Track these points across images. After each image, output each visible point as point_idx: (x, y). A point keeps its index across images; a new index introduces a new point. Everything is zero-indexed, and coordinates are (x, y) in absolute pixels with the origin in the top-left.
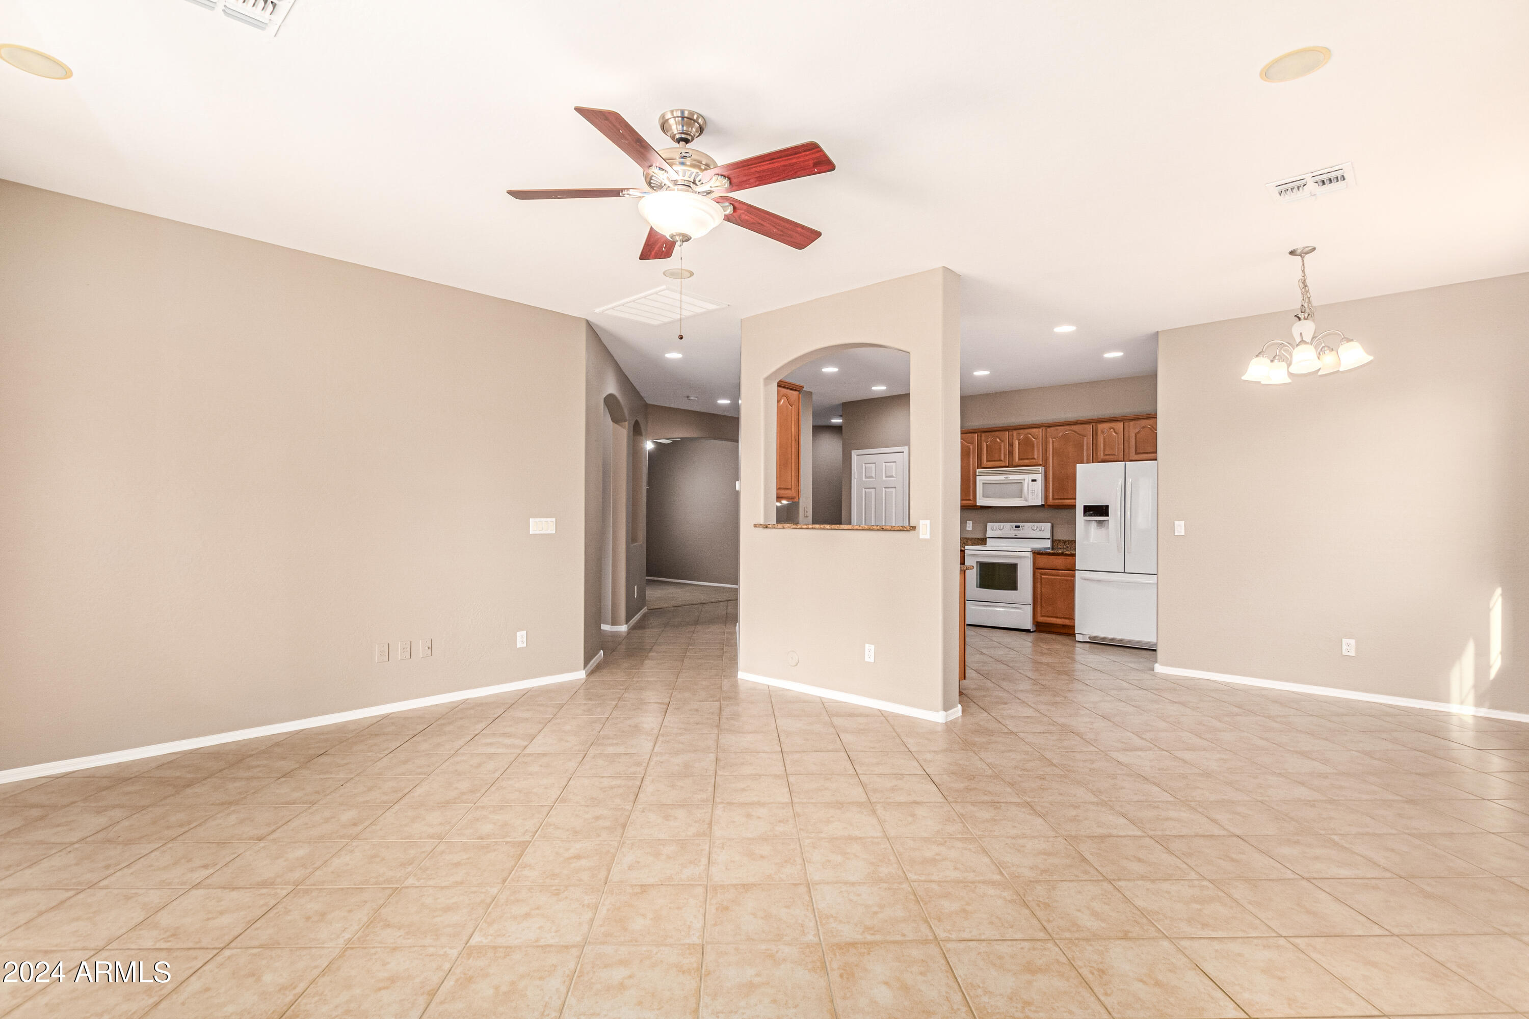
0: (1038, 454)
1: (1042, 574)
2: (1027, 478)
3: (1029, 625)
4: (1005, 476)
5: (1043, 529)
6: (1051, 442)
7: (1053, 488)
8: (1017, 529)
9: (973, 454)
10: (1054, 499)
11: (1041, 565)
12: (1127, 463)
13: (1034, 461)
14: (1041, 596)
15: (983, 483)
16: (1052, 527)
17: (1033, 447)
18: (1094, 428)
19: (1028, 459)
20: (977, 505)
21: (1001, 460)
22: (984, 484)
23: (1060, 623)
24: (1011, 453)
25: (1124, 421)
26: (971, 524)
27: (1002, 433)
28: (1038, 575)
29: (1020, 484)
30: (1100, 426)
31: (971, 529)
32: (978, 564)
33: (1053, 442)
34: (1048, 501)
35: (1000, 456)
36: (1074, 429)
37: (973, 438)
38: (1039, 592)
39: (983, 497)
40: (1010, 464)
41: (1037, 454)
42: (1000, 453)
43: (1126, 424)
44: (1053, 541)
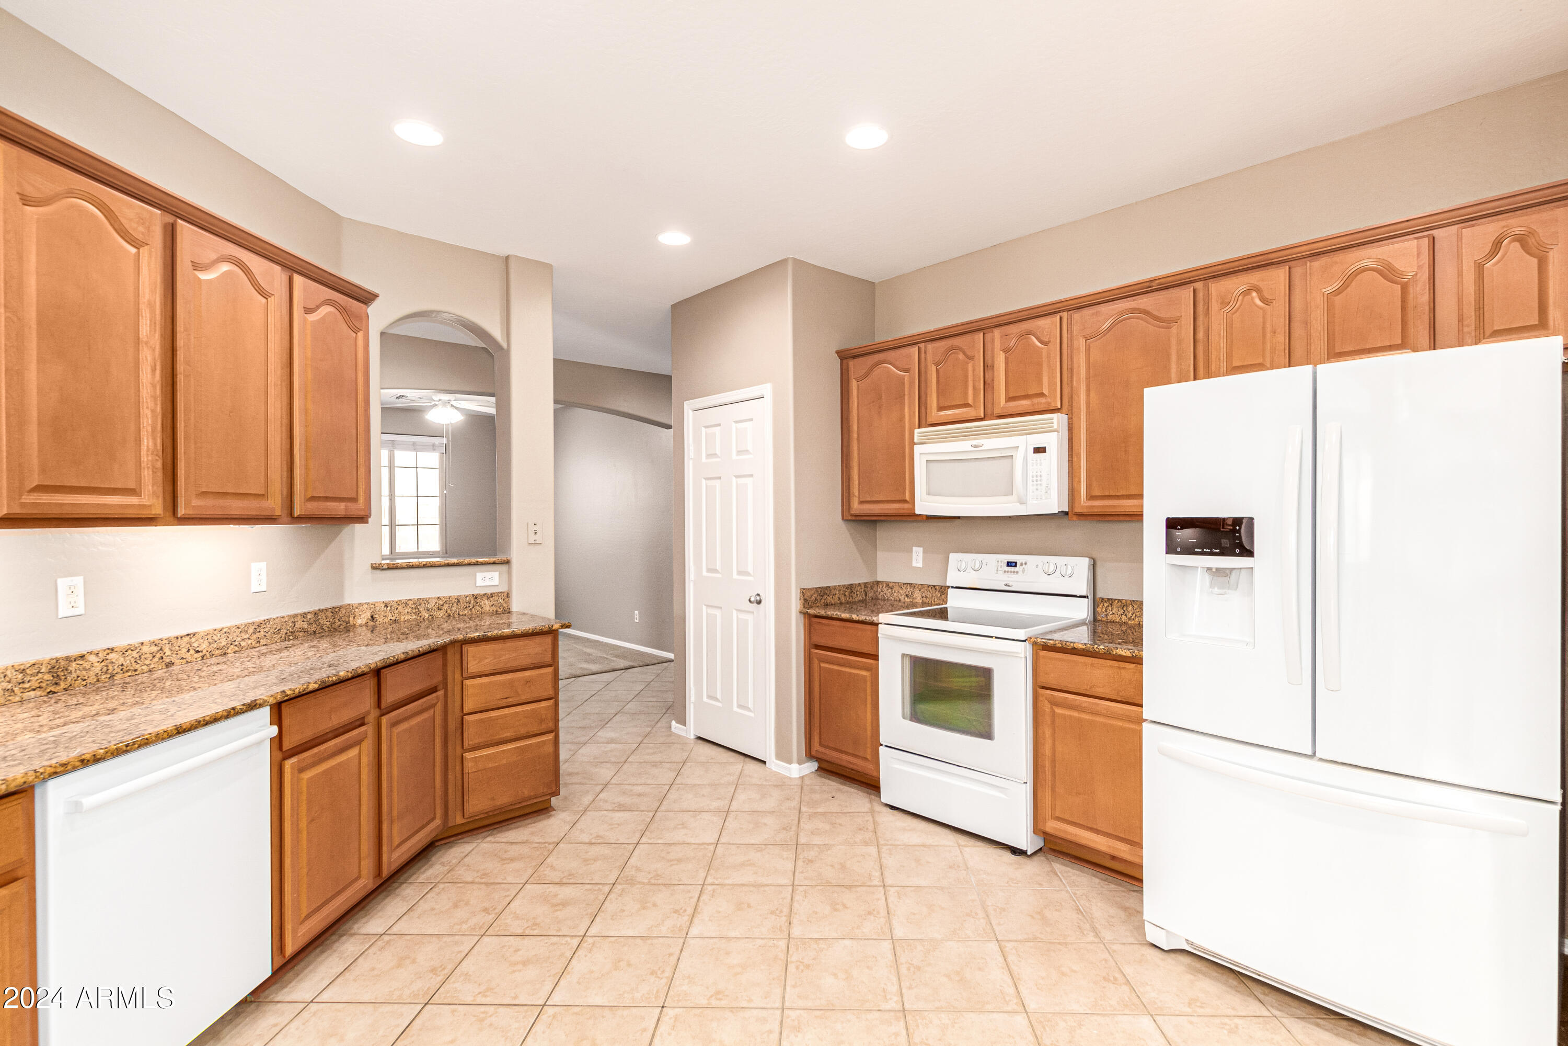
0: (1052, 384)
1: (1054, 703)
2: (1025, 443)
3: (1024, 839)
4: (975, 442)
5: (1069, 572)
6: (1083, 348)
7: (1088, 470)
8: (1010, 569)
9: (910, 397)
10: (1091, 497)
11: (1052, 680)
12: (1320, 367)
13: (1043, 400)
14: (1053, 761)
15: (927, 461)
16: (1094, 567)
17: (1040, 365)
18: (1200, 295)
19: (1026, 397)
20: (917, 512)
21: (966, 405)
22: (931, 465)
23: (1103, 848)
24: (988, 386)
25: (1291, 263)
26: (921, 554)
27: (968, 337)
28: (1047, 707)
29: (1009, 460)
30: (1216, 288)
31: (920, 565)
32: (907, 662)
33: (1088, 349)
34: (1076, 505)
35: (966, 393)
36: (1141, 307)
37: (909, 356)
38: (1048, 752)
39: (928, 494)
40: (989, 411)
41: (1049, 383)
42: (966, 388)
43: (1298, 271)
44: (1096, 602)
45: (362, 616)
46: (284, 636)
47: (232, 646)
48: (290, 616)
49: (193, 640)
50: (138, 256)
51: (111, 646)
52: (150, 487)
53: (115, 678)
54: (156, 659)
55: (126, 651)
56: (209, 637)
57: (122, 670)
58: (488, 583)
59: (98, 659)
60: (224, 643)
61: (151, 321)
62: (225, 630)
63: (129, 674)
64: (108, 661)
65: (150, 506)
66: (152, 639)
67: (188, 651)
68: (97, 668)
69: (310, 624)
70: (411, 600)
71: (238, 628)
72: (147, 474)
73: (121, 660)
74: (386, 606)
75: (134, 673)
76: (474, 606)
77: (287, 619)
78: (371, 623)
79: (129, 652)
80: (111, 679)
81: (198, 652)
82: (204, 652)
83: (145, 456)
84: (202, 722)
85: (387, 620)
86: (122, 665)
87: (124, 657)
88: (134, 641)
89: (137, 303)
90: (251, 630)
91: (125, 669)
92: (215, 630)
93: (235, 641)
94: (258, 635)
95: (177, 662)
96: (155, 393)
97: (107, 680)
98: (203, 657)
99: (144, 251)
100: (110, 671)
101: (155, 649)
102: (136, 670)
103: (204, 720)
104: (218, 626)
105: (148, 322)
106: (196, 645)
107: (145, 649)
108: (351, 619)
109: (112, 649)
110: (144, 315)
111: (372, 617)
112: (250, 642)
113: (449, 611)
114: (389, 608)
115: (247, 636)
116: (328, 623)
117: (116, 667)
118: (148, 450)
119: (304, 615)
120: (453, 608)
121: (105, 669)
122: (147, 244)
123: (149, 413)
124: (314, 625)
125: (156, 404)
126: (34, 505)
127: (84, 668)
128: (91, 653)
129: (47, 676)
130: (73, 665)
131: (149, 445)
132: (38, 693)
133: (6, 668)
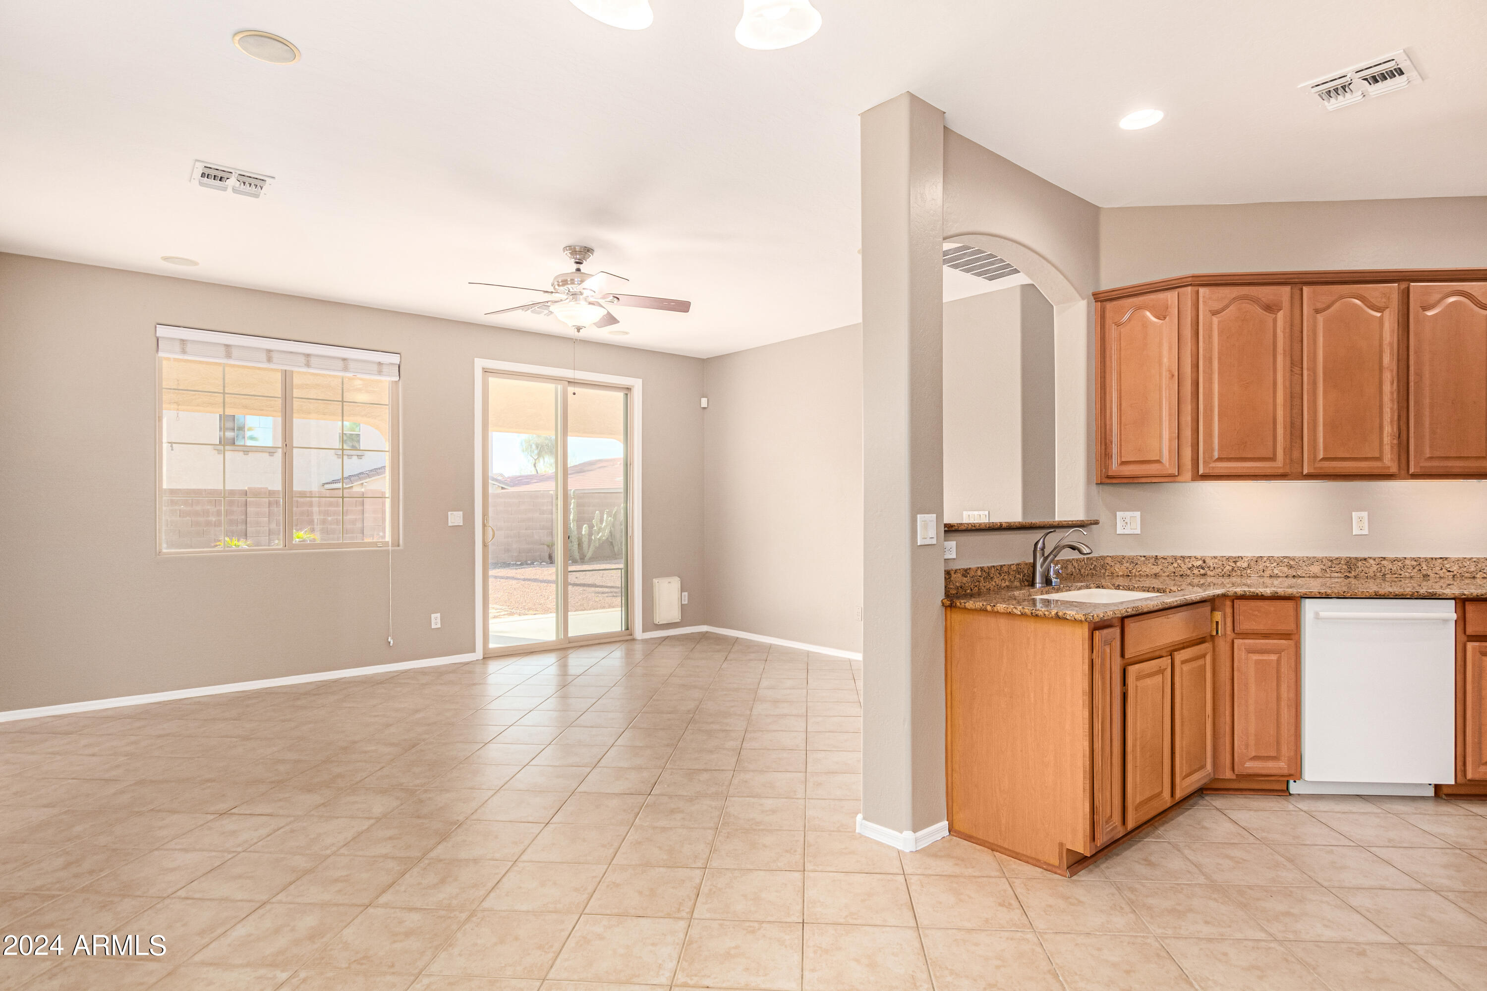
49: (1446, 562)
50: (1381, 318)
51: (1384, 556)
52: (1389, 456)
53: (1386, 576)
54: (1416, 570)
55: (1394, 561)
56: (1460, 562)
57: (1391, 572)
59: (1375, 563)
61: (1390, 354)
63: (1396, 576)
64: (1382, 565)
65: (1389, 467)
66: (1413, 556)
67: (1442, 569)
68: (1375, 568)
72: (1387, 449)
73: (1390, 566)
75: (1399, 576)
79: (1396, 562)
80: (1384, 576)
81: (1450, 571)
82: (1456, 572)
83: (1386, 437)
84: (1393, 594)
86: (1391, 569)
87: (1393, 565)
88: (1400, 555)
89: (1381, 345)
91: (1393, 572)
92: (1466, 558)
95: (1433, 575)
96: (1393, 398)
97: (1381, 576)
99: (1387, 312)
100: (1383, 571)
101: (1414, 563)
102: (1400, 574)
103: (1394, 593)
104: (1469, 556)
105: (1389, 355)
106: (1448, 566)
107: (1407, 562)
109: (1384, 558)
110: (1386, 351)
117: (1387, 570)
118: (1388, 433)
121: (1379, 569)
122: (1387, 308)
123: (1389, 410)
125: (1393, 404)
126: (1321, 468)
127: (1367, 567)
128: (1371, 558)
129: (1345, 567)
130: (1360, 564)
131: (1389, 430)
132: (1339, 575)
133: (1323, 558)
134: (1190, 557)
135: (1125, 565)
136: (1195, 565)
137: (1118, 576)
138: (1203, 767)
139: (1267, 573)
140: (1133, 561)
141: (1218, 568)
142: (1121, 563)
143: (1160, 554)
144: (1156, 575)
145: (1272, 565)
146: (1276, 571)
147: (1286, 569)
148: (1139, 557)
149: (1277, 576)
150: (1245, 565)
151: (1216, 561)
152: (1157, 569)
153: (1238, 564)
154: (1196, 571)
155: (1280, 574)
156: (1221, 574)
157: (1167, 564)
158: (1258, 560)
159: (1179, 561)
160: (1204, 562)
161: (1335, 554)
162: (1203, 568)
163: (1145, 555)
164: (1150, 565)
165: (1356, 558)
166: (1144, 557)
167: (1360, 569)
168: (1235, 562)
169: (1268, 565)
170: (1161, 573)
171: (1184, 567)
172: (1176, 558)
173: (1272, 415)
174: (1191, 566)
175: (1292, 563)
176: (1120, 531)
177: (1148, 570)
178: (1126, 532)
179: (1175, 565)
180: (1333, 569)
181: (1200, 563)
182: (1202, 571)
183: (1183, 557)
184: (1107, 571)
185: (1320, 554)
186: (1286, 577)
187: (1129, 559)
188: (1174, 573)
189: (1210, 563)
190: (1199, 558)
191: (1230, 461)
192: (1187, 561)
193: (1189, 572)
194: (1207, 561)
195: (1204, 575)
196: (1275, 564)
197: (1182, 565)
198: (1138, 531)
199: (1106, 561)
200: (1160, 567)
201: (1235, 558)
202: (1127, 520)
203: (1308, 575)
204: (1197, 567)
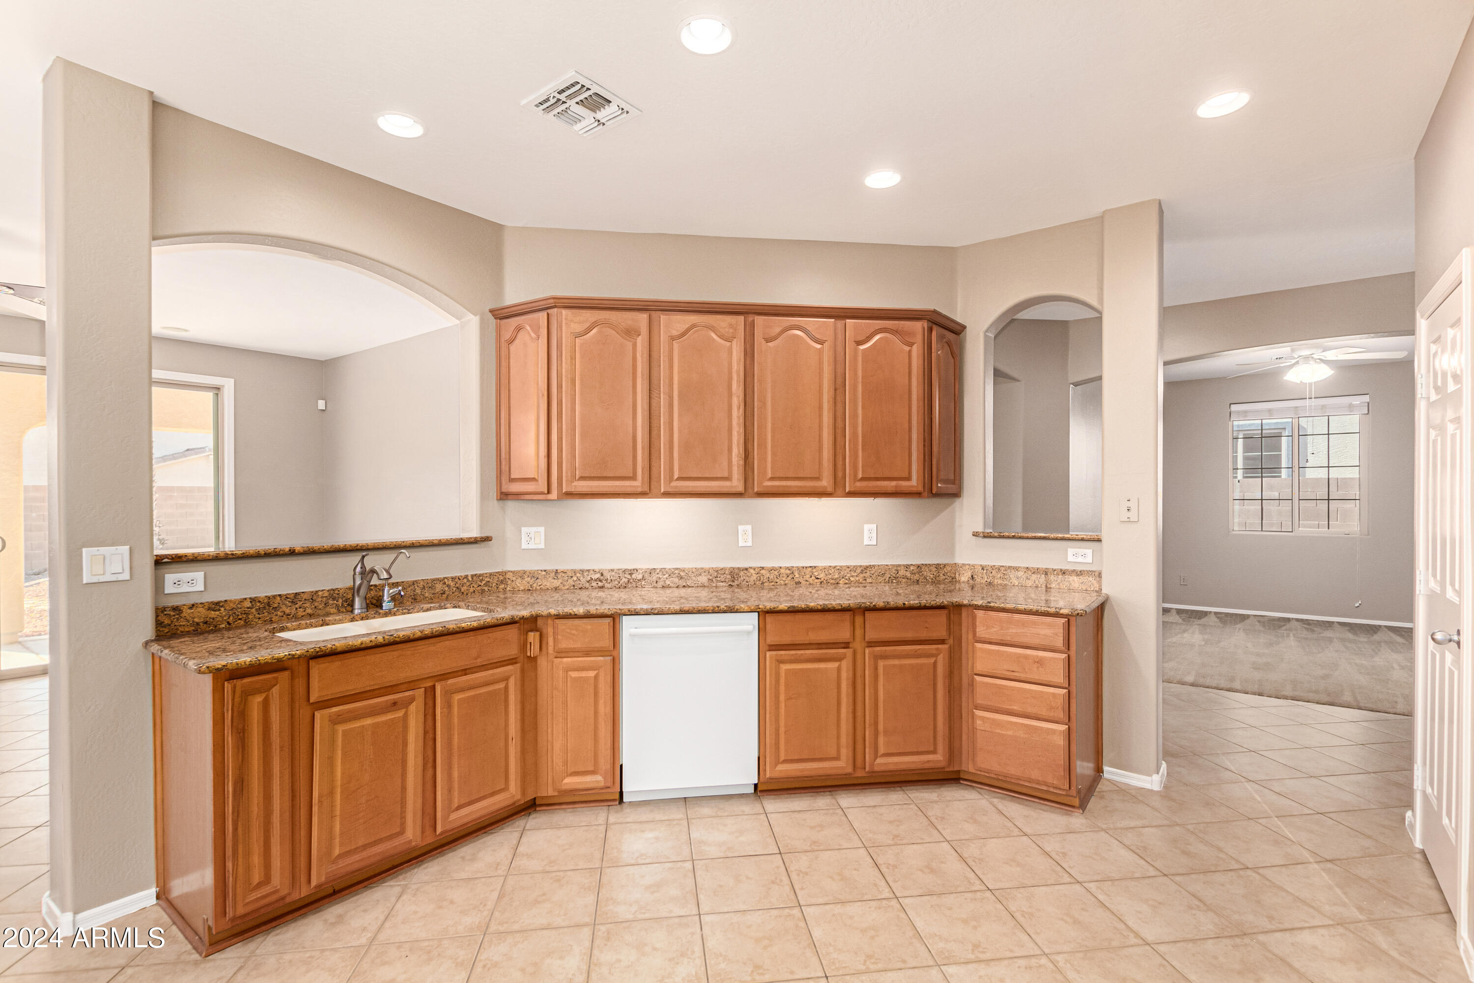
45: (965, 575)
46: (887, 579)
47: (843, 579)
48: (894, 565)
49: (814, 570)
50: (730, 348)
51: (762, 566)
54: (789, 578)
55: (771, 570)
56: (826, 570)
57: (768, 580)
58: (1080, 559)
59: (755, 572)
60: (836, 576)
62: (838, 568)
63: (773, 584)
64: (761, 574)
66: (787, 566)
67: (811, 577)
68: (754, 577)
69: (912, 573)
70: (1003, 566)
71: (848, 568)
72: (735, 469)
73: (768, 575)
74: (983, 569)
75: (775, 584)
76: (1061, 581)
77: (890, 567)
78: (971, 582)
79: (773, 571)
81: (817, 578)
82: (822, 579)
83: (734, 459)
85: (983, 581)
86: (769, 578)
87: (770, 574)
88: (776, 565)
90: (859, 571)
92: (830, 567)
93: (846, 576)
94: (864, 575)
95: (803, 582)
97: (760, 585)
98: (821, 583)
100: (761, 580)
101: (788, 572)
102: (777, 582)
104: (833, 565)
106: (816, 574)
107: (782, 571)
108: (957, 575)
109: (763, 568)
111: (972, 576)
112: (857, 579)
113: (1037, 582)
114: (985, 571)
115: (856, 574)
116: (932, 576)
117: (765, 578)
118: (735, 454)
119: (907, 567)
120: (1040, 580)
121: (759, 578)
123: (736, 433)
124: (917, 575)
126: (676, 487)
127: (748, 576)
128: (751, 568)
129: (729, 577)
130: (742, 573)
131: (737, 451)
132: (724, 584)
133: (710, 569)
134: (589, 571)
135: (526, 580)
136: (593, 578)
137: (519, 591)
138: (506, 789)
139: (660, 584)
140: (534, 575)
141: (614, 580)
142: (522, 578)
143: (561, 568)
144: (556, 589)
145: (665, 577)
146: (668, 582)
147: (676, 580)
148: (540, 572)
149: (669, 587)
150: (640, 577)
151: (613, 573)
152: (557, 583)
153: (634, 576)
154: (594, 584)
155: (671, 585)
156: (617, 586)
157: (567, 578)
158: (652, 571)
159: (578, 575)
160: (602, 575)
161: (721, 565)
162: (601, 581)
163: (545, 569)
164: (550, 579)
165: (739, 568)
166: (545, 571)
167: (742, 578)
168: (631, 574)
169: (661, 577)
170: (561, 586)
171: (583, 580)
172: (575, 572)
173: (631, 434)
174: (589, 579)
175: (682, 574)
176: (524, 546)
177: (548, 584)
178: (531, 546)
179: (575, 578)
180: (719, 579)
181: (598, 576)
182: (600, 584)
183: (582, 571)
184: (509, 586)
185: (706, 565)
186: (677, 587)
187: (530, 573)
188: (574, 586)
189: (608, 575)
190: (597, 571)
191: (593, 480)
192: (585, 574)
193: (587, 585)
194: (604, 574)
195: (602, 587)
196: (667, 575)
197: (582, 578)
198: (542, 546)
199: (507, 576)
200: (560, 581)
201: (631, 570)
202: (532, 535)
203: (696, 585)
204: (596, 580)
